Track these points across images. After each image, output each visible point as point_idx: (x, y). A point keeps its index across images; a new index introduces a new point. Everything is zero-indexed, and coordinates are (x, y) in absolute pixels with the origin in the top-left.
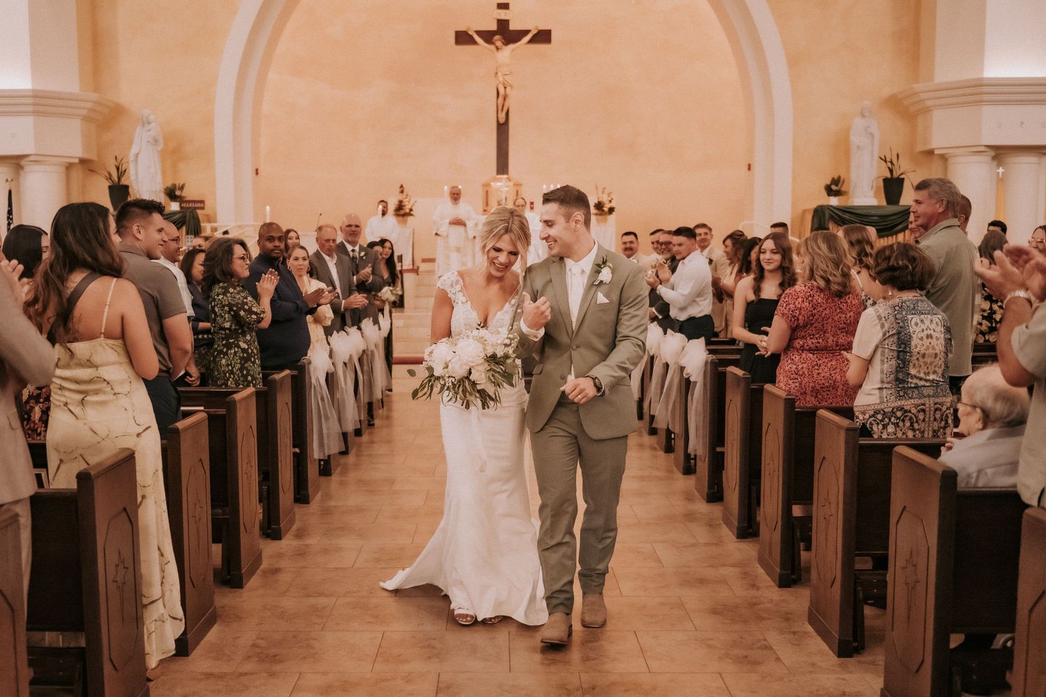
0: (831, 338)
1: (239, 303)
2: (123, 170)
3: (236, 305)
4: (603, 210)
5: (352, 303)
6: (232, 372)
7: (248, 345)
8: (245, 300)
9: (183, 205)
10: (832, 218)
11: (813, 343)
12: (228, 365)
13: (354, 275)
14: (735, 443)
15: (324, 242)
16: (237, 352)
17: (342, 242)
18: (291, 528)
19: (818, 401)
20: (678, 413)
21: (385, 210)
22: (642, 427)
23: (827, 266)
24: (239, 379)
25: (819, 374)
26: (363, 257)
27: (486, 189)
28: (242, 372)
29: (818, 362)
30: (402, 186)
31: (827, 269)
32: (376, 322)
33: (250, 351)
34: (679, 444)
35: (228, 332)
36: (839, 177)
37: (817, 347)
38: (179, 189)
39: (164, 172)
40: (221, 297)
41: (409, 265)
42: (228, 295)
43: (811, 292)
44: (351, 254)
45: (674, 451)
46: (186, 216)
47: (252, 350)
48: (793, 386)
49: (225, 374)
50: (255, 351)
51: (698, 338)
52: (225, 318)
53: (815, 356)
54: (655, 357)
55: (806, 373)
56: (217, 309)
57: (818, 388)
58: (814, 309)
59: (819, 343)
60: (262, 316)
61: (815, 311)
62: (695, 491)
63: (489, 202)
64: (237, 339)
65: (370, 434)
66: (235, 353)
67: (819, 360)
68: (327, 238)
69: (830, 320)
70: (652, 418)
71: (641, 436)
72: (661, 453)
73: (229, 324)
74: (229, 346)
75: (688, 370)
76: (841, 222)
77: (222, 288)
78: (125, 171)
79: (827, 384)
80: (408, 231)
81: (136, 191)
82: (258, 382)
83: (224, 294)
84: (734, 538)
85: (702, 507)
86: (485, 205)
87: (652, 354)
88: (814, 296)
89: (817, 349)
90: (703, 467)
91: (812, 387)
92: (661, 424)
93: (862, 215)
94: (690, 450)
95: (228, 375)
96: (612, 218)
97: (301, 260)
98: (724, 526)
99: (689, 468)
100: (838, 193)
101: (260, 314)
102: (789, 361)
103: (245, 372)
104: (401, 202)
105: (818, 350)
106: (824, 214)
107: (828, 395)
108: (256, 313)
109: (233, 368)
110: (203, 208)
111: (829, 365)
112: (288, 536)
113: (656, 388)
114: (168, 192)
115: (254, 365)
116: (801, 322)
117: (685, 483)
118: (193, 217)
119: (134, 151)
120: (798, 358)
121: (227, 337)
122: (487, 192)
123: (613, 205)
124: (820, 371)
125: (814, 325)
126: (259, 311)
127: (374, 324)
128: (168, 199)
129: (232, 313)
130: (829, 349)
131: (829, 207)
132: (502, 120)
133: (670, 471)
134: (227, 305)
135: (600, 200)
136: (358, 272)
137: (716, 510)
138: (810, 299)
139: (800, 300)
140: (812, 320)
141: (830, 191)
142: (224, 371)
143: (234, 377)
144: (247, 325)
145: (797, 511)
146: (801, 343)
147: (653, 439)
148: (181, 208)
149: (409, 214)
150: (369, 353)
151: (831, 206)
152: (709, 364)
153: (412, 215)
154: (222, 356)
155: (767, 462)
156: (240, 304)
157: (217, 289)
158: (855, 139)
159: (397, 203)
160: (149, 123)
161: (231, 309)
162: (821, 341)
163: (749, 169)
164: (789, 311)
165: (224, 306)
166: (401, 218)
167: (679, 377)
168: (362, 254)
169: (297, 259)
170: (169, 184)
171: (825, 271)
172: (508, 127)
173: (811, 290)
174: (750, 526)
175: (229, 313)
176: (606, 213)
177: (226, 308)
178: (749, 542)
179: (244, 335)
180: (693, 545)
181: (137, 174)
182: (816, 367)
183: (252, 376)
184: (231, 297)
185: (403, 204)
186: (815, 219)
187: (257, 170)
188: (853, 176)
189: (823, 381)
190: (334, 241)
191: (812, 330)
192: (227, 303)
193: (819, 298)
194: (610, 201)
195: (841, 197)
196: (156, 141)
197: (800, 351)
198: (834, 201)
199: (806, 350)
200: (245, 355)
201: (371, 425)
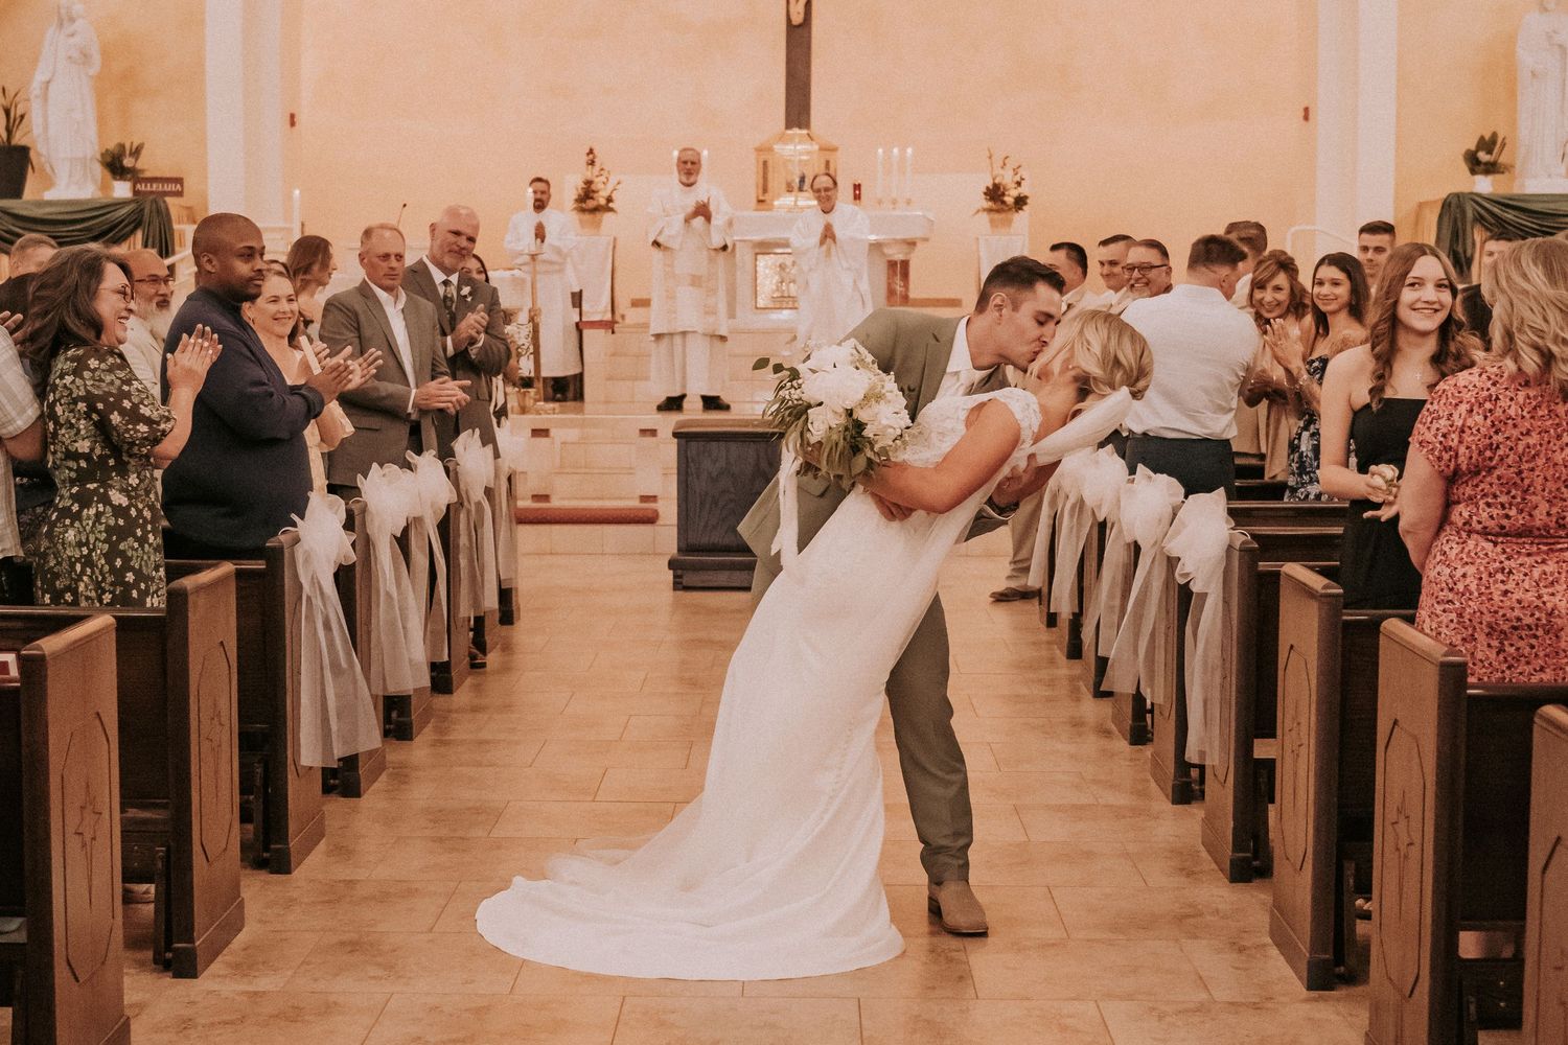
0: (1544, 507)
1: (110, 394)
2: (19, 113)
3: (103, 398)
4: (1003, 202)
5: (430, 397)
6: (88, 562)
7: (130, 498)
8: (126, 388)
9: (141, 187)
10: (1479, 219)
11: (1492, 517)
12: (80, 544)
13: (444, 334)
14: (1303, 751)
15: (376, 260)
16: (104, 513)
17: (421, 262)
18: (228, 943)
19: (1506, 660)
20: (1160, 656)
21: (544, 197)
22: (1079, 678)
23: (1546, 320)
24: (104, 579)
25: (1506, 593)
26: (466, 296)
27: (763, 157)
28: (110, 561)
29: (1507, 563)
30: (591, 152)
31: (1544, 326)
32: (488, 439)
33: (133, 512)
34: (1165, 729)
35: (83, 464)
36: (1494, 135)
37: (1502, 527)
38: (131, 154)
39: (101, 120)
40: (68, 379)
41: (605, 312)
42: (87, 374)
43: (1493, 389)
44: (441, 290)
45: (1151, 740)
46: (142, 210)
47: (140, 512)
48: (1444, 618)
49: (72, 565)
50: (147, 514)
51: (1210, 490)
52: (79, 430)
53: (1499, 549)
54: (1109, 525)
55: (1473, 587)
56: (59, 410)
57: (1505, 627)
58: (1496, 432)
59: (1508, 517)
60: (162, 426)
61: (1500, 438)
62: (1202, 848)
63: (770, 185)
64: (105, 483)
65: (478, 689)
66: (98, 515)
67: (1508, 559)
68: (382, 250)
69: (1540, 461)
70: (1102, 664)
71: (1078, 700)
72: (1122, 745)
73: (87, 443)
74: (84, 500)
75: (1187, 566)
76: (1502, 230)
77: (72, 360)
78: (22, 117)
79: (1528, 620)
80: (603, 241)
81: (43, 159)
82: (153, 588)
83: (77, 373)
84: (1299, 988)
85: (1218, 893)
86: (761, 191)
87: (1101, 519)
88: (1497, 398)
89: (1503, 532)
90: (1222, 793)
91: (1489, 625)
92: (1121, 681)
93: (1541, 213)
94: (1192, 755)
95: (78, 567)
96: (1021, 219)
97: (284, 301)
98: (1274, 952)
99: (1187, 787)
100: (1491, 169)
101: (158, 423)
102: (1439, 558)
103: (118, 563)
104: (589, 183)
105: (1506, 535)
106: (1463, 213)
107: (1532, 647)
108: (149, 421)
109: (91, 551)
110: (179, 194)
111: (1536, 573)
112: (216, 967)
113: (1111, 596)
114: (109, 159)
115: (142, 546)
116: (1463, 461)
117: (1181, 826)
118: (159, 211)
119: (40, 77)
120: (1457, 549)
121: (82, 478)
122: (765, 163)
123: (1024, 190)
124: (1510, 586)
125: (1497, 472)
126: (155, 416)
127: (484, 445)
128: (108, 175)
129: (95, 417)
130: (1537, 533)
131: (1475, 198)
132: (797, 19)
133: (1143, 794)
134: (82, 399)
135: (997, 181)
136: (453, 329)
137: (1253, 901)
138: (1488, 405)
139: (1464, 407)
140: (1491, 459)
141: (1475, 164)
142: (70, 558)
143: (93, 572)
144: (126, 447)
145: (1469, 945)
146: (1466, 514)
147: (1105, 708)
148: (136, 192)
149: (607, 208)
150: (473, 508)
151: (1477, 195)
152: (1236, 555)
153: (611, 210)
154: (68, 522)
155: (1392, 816)
156: (112, 395)
157: (62, 364)
158: (1526, 58)
159: (581, 185)
160: (72, 20)
161: (92, 408)
162: (1513, 512)
163: (1306, 118)
164: (1436, 436)
165: (75, 401)
166: (587, 217)
167: (1164, 575)
168: (466, 290)
169: (275, 300)
170: (111, 145)
171: (1540, 333)
172: (810, 33)
173: (1494, 384)
174: (1339, 959)
175: (88, 416)
176: (1010, 209)
177: (82, 406)
178: (1338, 1000)
179: (123, 472)
180: (1200, 1009)
181: (46, 128)
182: (1500, 576)
183: (138, 573)
184: (93, 378)
185: (593, 187)
186: (1446, 219)
187: (292, 116)
188: (1523, 132)
189: (1517, 613)
190: (399, 257)
191: (1490, 483)
192: (82, 393)
193: (1513, 404)
194: (1019, 184)
195: (1498, 176)
196: (86, 57)
197: (1464, 535)
198: (1484, 185)
199: (1478, 533)
200: (121, 522)
201: (476, 666)
